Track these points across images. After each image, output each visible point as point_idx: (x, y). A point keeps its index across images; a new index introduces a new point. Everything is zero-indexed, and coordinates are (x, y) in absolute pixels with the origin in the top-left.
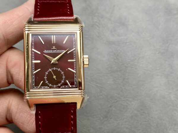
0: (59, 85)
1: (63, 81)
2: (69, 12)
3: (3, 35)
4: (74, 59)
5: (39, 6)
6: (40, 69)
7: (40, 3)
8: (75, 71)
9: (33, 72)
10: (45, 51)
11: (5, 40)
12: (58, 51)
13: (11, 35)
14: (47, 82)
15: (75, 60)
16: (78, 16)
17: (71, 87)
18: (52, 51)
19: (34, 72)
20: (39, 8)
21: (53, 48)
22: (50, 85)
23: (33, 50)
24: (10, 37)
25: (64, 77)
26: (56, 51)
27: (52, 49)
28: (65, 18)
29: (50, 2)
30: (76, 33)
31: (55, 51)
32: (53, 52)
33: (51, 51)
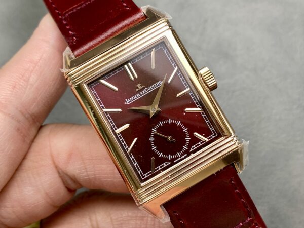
0: (185, 148)
1: (188, 139)
2: (126, 6)
3: (20, 111)
4: (186, 89)
5: (67, 25)
6: (136, 139)
7: (65, 19)
8: (199, 108)
9: (127, 150)
10: (128, 102)
11: (27, 118)
12: (151, 89)
13: (35, 104)
14: (161, 155)
15: (189, 89)
16: (149, 6)
17: (207, 140)
18: (138, 95)
19: (129, 149)
20: (70, 30)
21: (138, 88)
22: (170, 157)
23: (105, 110)
24: (35, 109)
25: (185, 130)
26: (147, 90)
27: (137, 90)
28: (127, 22)
29: (83, 6)
30: (165, 38)
31: (145, 92)
32: (141, 95)
33: (137, 97)
